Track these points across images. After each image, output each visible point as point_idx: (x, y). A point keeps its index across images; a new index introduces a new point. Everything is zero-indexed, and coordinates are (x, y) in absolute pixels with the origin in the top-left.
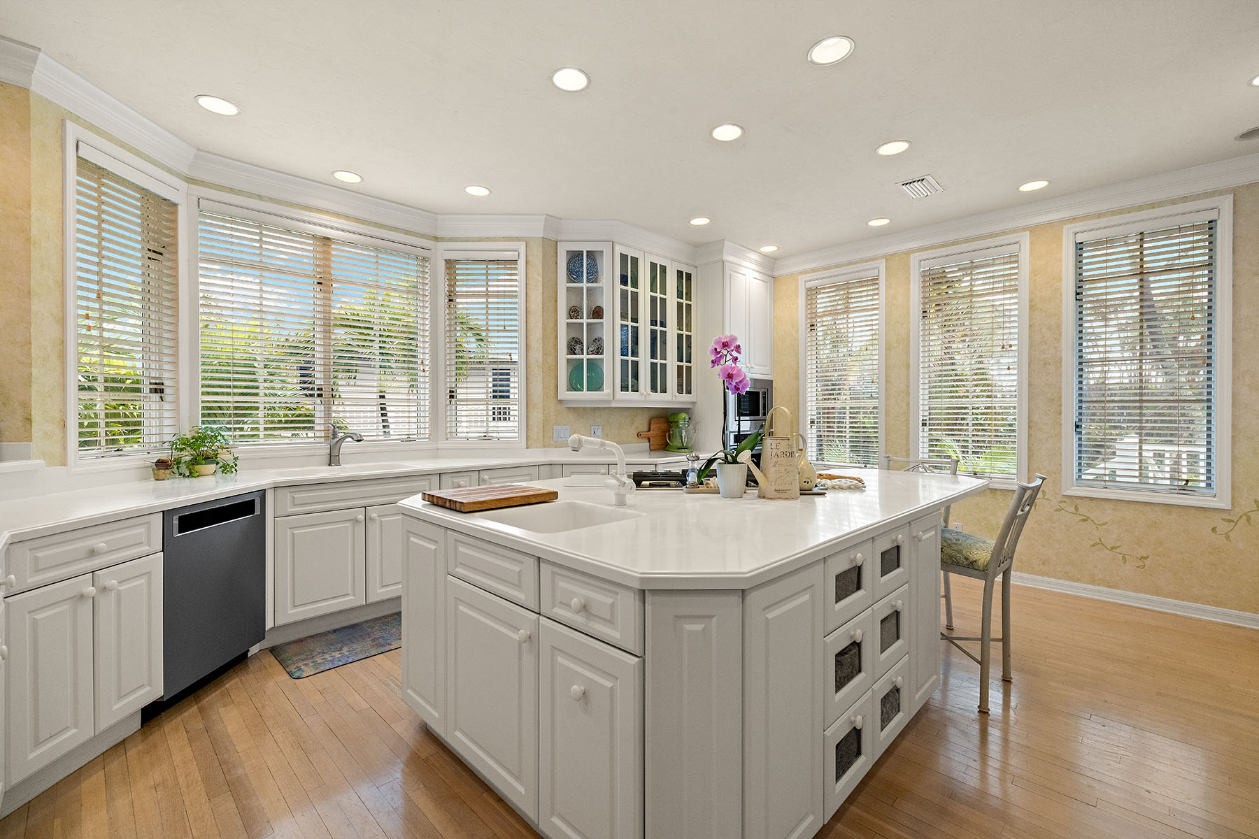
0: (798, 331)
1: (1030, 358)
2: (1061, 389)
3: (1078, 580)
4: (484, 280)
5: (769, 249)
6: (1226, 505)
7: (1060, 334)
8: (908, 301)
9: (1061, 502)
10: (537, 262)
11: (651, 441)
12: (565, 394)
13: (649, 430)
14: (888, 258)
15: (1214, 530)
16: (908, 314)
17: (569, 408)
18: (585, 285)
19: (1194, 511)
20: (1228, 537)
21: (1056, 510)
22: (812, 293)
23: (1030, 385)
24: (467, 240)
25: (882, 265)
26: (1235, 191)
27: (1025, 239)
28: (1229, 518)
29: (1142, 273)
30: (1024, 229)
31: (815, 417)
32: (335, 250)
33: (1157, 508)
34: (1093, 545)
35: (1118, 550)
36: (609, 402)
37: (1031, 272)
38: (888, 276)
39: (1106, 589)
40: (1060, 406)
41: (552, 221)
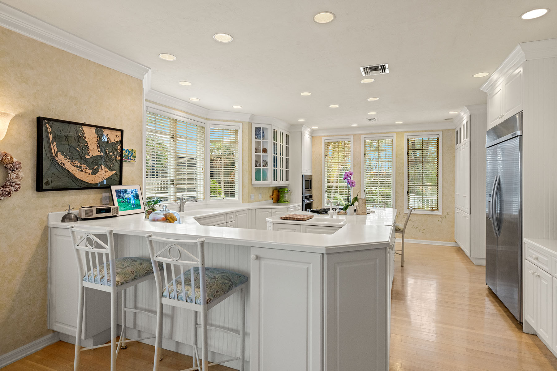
0: (321, 157)
1: (396, 172)
2: (404, 182)
3: (408, 238)
4: (222, 136)
5: (315, 128)
6: (441, 214)
7: (404, 165)
8: (360, 151)
9: (404, 215)
10: (246, 131)
11: (274, 199)
12: (255, 182)
13: (273, 195)
14: (354, 135)
15: (439, 220)
16: (361, 155)
17: (254, 187)
18: (262, 140)
19: (434, 216)
20: (441, 222)
21: (403, 218)
22: (328, 144)
23: (396, 180)
24: (219, 120)
25: (352, 137)
26: (443, 131)
27: (395, 135)
28: (442, 217)
29: (422, 150)
30: (394, 132)
31: (327, 189)
32: (179, 125)
33: (426, 216)
34: (412, 228)
35: (418, 228)
36: (270, 185)
37: (396, 146)
38: (354, 141)
39: (415, 240)
40: (404, 186)
41: (253, 116)
